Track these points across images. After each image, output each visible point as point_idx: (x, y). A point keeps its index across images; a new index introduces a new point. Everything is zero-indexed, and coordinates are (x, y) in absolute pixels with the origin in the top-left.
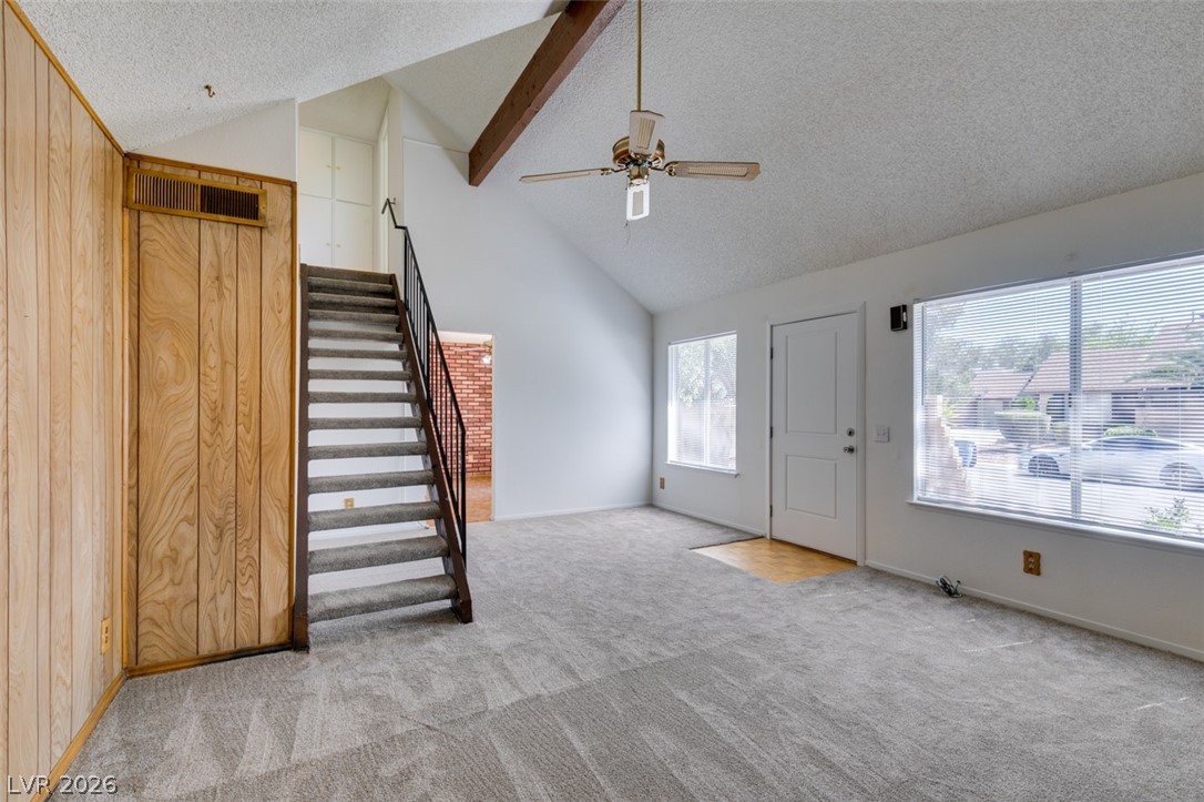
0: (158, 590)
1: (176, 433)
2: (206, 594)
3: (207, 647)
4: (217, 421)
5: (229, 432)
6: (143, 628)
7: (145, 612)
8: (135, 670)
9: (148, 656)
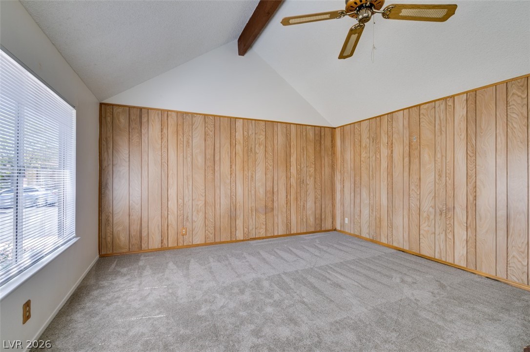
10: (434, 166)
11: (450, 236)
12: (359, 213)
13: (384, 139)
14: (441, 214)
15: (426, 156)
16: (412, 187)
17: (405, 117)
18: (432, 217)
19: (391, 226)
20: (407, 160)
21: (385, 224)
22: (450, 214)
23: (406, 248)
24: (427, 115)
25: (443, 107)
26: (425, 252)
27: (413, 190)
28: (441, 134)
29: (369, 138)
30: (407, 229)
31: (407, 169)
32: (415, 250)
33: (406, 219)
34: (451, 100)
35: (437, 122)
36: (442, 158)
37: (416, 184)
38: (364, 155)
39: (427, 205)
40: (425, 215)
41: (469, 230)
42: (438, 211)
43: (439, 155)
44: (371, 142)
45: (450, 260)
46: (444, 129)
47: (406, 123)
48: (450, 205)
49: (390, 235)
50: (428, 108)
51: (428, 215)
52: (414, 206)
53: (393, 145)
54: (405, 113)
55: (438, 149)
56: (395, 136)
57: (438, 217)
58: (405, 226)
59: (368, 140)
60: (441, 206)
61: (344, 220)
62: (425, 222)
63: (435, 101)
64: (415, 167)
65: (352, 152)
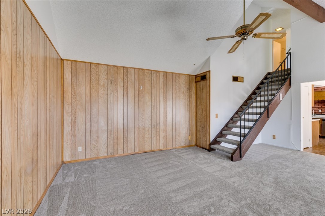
0: (198, 136)
1: (199, 113)
2: (202, 138)
3: (202, 146)
4: (202, 112)
5: (204, 113)
6: (197, 140)
7: (197, 138)
8: (196, 145)
9: (198, 144)
10: (151, 104)
11: (158, 137)
12: (97, 137)
13: (121, 83)
14: (154, 128)
15: (147, 98)
16: (140, 115)
17: (136, 73)
18: (150, 130)
19: (126, 140)
20: (137, 99)
21: (121, 141)
22: (158, 127)
23: (136, 151)
24: (148, 76)
25: (155, 74)
26: (147, 149)
27: (140, 116)
28: (154, 88)
29: (107, 79)
30: (137, 140)
31: (137, 104)
32: (142, 151)
33: (136, 134)
34: (158, 73)
35: (152, 81)
36: (155, 100)
37: (142, 113)
38: (101, 91)
39: (148, 125)
40: (147, 129)
41: (165, 132)
42: (153, 126)
43: (153, 98)
44: (109, 83)
45: (158, 148)
46: (155, 86)
47: (136, 77)
48: (158, 122)
49: (125, 147)
50: (148, 73)
51: (148, 129)
52: (141, 125)
53: (128, 89)
54: (136, 71)
55: (153, 95)
56: (129, 83)
57: (153, 129)
58: (136, 138)
59: (106, 81)
60: (154, 124)
61: (76, 149)
62: (147, 133)
63: (151, 70)
64: (141, 103)
65: (88, 88)
